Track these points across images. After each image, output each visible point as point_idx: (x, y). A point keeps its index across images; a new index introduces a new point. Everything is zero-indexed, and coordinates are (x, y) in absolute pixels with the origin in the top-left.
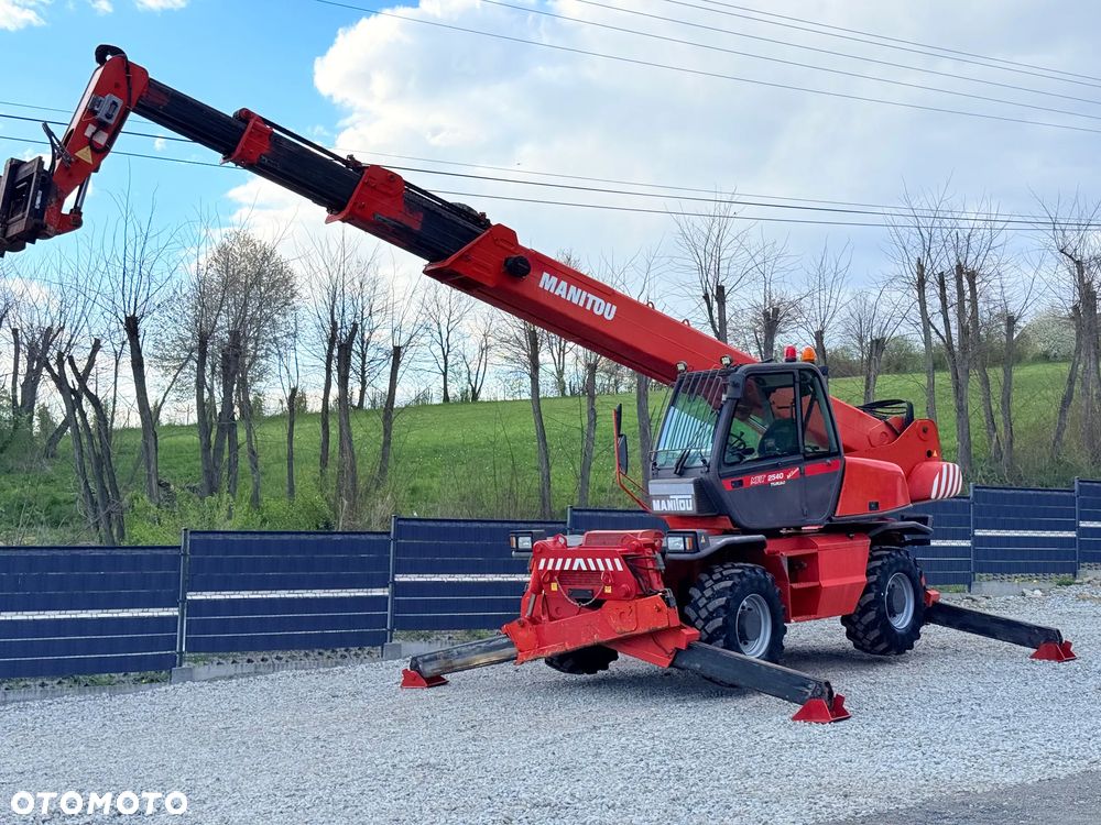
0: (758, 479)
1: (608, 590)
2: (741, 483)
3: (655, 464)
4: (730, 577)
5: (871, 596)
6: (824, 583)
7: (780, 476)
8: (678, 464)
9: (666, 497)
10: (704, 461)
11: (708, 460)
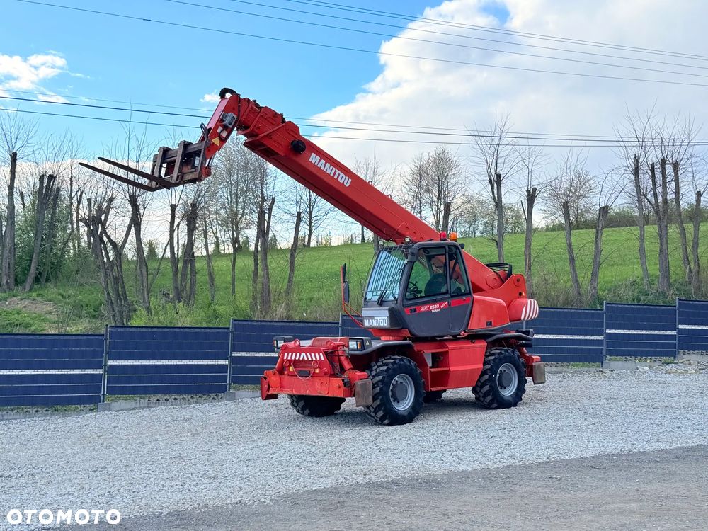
0: (424, 308)
1: (317, 371)
2: (415, 310)
3: (366, 299)
4: (387, 364)
5: (486, 377)
6: (452, 369)
7: (437, 306)
8: (379, 298)
9: (372, 318)
10: (394, 298)
11: (397, 297)
